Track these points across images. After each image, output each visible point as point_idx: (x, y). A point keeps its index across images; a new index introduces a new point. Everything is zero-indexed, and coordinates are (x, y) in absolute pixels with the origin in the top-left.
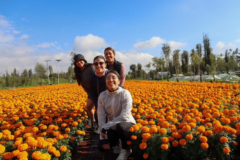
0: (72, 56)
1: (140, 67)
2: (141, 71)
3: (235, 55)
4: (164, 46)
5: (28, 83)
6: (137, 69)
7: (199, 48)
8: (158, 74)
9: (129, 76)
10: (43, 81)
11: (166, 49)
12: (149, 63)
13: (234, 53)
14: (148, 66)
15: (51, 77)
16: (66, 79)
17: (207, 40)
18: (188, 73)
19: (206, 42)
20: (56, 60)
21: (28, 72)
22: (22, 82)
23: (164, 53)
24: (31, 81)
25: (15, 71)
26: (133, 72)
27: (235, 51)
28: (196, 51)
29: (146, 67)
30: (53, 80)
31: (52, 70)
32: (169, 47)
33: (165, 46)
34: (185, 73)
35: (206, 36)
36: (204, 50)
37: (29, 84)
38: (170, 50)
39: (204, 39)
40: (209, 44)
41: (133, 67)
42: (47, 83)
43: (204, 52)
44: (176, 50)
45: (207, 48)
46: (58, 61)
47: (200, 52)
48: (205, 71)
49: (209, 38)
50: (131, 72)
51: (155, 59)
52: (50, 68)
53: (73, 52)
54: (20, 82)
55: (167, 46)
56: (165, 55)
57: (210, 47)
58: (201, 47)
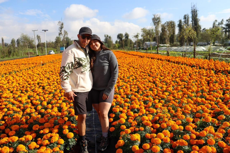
0: (59, 25)
1: (127, 36)
2: (128, 40)
3: (220, 26)
4: (154, 16)
5: (15, 53)
6: (124, 38)
7: (187, 19)
8: (146, 44)
9: (116, 45)
10: (31, 50)
11: (156, 21)
12: (138, 34)
13: (219, 24)
14: (137, 36)
15: (39, 47)
16: (54, 48)
17: (195, 11)
18: (175, 43)
19: (194, 12)
20: (43, 30)
21: (16, 42)
22: (9, 53)
23: (155, 24)
24: (18, 52)
25: (3, 40)
26: (121, 42)
27: (220, 22)
28: (184, 21)
29: (134, 38)
30: (41, 50)
31: (40, 39)
32: (159, 18)
33: (156, 17)
34: (171, 44)
35: (194, 6)
36: (191, 21)
37: (16, 55)
38: (160, 21)
39: (192, 10)
40: (197, 15)
41: (120, 36)
42: (35, 53)
43: (191, 23)
44: (167, 22)
45: (194, 18)
46: (45, 31)
47: (188, 22)
48: (192, 42)
49: (197, 9)
50: (118, 41)
51: (144, 30)
52: (38, 37)
53: (61, 21)
54: (6, 53)
55: (157, 17)
56: (155, 26)
57: (197, 17)
58: (188, 18)
